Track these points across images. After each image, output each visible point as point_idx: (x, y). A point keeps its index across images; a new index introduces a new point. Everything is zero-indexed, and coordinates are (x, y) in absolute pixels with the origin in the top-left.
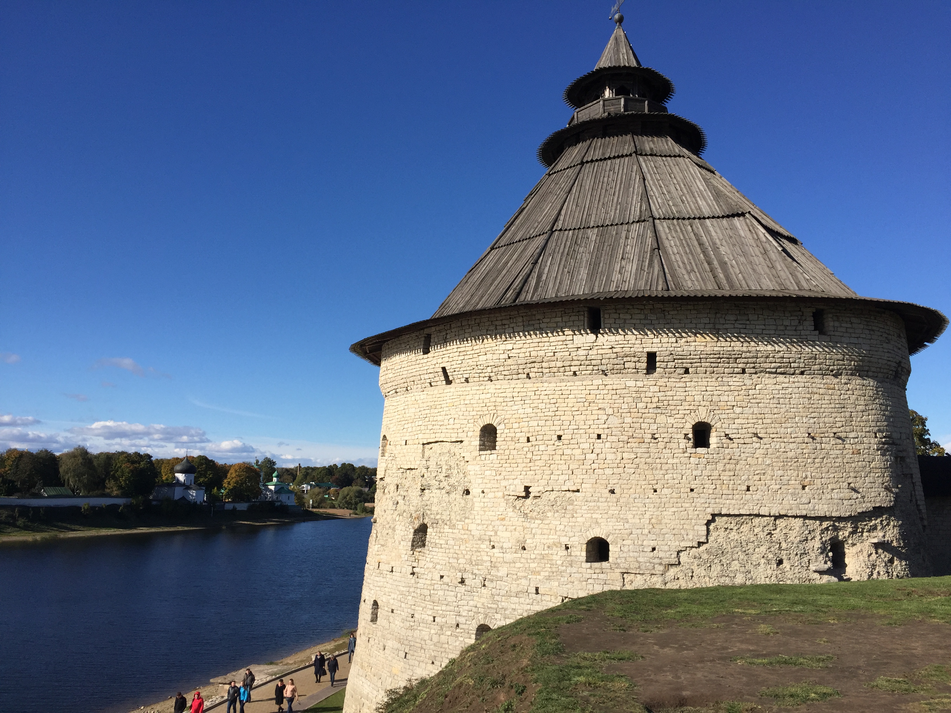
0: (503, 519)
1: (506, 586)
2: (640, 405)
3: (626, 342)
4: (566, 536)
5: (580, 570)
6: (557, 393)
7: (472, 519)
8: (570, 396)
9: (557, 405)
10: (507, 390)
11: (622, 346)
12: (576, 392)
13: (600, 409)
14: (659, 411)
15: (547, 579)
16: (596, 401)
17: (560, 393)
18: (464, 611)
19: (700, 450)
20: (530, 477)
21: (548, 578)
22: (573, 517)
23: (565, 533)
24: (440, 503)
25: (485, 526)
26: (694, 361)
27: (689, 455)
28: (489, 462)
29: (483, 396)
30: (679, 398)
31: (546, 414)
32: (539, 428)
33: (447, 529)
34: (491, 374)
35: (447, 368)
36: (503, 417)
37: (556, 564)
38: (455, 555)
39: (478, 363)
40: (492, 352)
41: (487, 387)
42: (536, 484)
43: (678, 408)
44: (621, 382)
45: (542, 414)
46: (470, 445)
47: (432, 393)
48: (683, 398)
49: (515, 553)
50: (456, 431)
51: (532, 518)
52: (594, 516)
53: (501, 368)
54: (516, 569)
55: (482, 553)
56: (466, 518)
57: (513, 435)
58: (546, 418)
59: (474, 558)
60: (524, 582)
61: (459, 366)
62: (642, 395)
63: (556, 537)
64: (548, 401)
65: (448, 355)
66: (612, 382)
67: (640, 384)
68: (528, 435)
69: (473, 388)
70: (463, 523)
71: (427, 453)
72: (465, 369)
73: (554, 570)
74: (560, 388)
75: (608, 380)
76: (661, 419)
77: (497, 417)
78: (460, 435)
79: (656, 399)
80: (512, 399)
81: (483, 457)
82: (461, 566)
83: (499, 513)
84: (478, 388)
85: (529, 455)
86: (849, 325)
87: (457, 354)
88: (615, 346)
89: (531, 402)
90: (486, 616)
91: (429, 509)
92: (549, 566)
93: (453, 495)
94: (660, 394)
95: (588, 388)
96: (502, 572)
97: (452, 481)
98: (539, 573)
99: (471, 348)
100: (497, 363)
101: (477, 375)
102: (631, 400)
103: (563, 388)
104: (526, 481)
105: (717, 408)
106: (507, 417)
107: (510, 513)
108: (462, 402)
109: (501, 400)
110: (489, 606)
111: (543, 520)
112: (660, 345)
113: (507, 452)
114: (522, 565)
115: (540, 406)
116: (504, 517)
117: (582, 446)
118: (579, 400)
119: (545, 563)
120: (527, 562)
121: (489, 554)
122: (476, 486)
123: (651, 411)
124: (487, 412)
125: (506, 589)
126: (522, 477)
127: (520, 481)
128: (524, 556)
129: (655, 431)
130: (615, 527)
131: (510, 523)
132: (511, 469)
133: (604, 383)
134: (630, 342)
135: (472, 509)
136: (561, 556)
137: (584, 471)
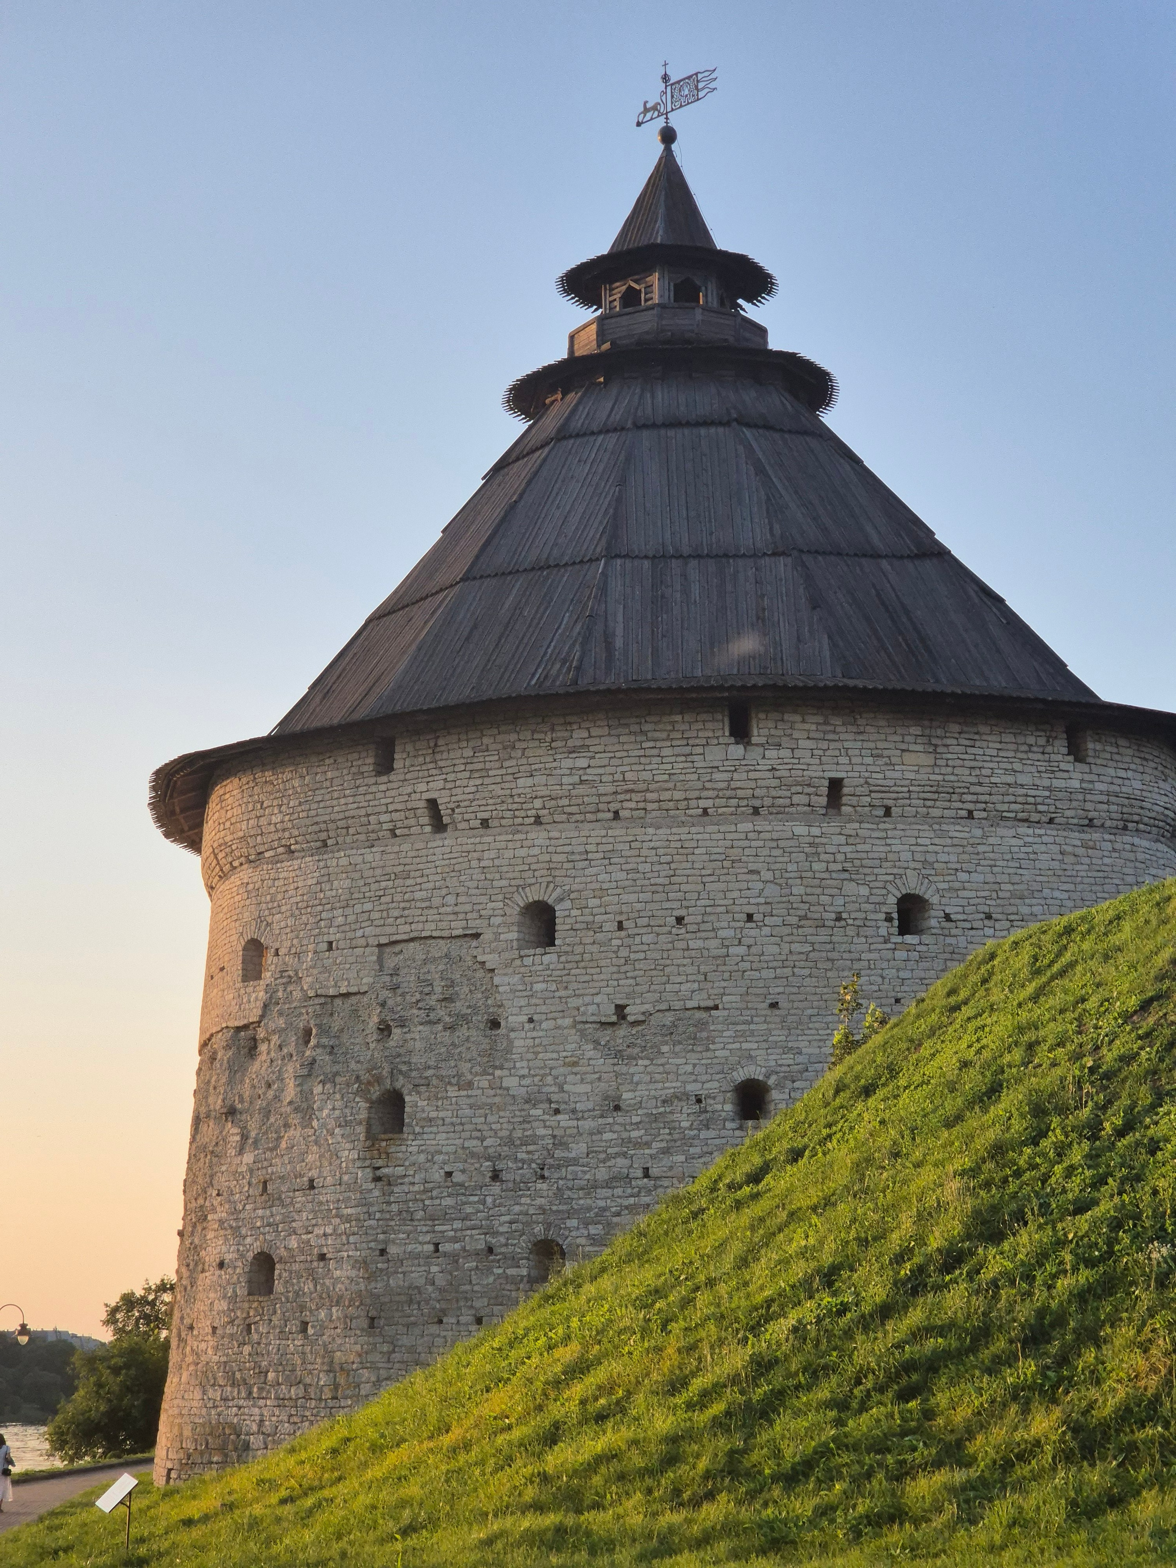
0: (575, 1064)
1: (585, 1172)
2: (816, 866)
3: (796, 761)
4: (695, 1081)
5: (724, 1133)
6: (673, 844)
7: (510, 1069)
8: (697, 851)
9: (673, 866)
10: (574, 841)
11: (790, 767)
12: (708, 843)
13: (751, 872)
14: (846, 875)
15: (663, 1153)
16: (744, 859)
17: (679, 845)
18: (501, 1225)
19: (909, 939)
20: (627, 989)
21: (666, 1151)
22: (708, 1050)
23: (694, 1077)
24: (430, 1049)
25: (537, 1079)
26: (900, 795)
27: (893, 946)
28: (541, 968)
29: (523, 852)
30: (876, 855)
31: (653, 881)
32: (639, 906)
33: (452, 1092)
34: (541, 813)
35: (439, 801)
36: (567, 888)
37: (680, 1128)
38: (478, 1134)
39: (514, 792)
40: (547, 772)
41: (530, 836)
42: (638, 1001)
43: (876, 871)
44: (784, 828)
45: (647, 882)
46: (497, 940)
47: (396, 848)
48: (883, 855)
49: (602, 1116)
50: (461, 916)
51: (631, 1058)
52: (745, 1046)
53: (565, 802)
54: (604, 1144)
55: (535, 1124)
56: (496, 1067)
57: (590, 918)
58: (654, 888)
59: (518, 1134)
60: (621, 1162)
61: (471, 796)
62: (819, 850)
63: (679, 1084)
64: (656, 859)
65: (444, 776)
66: (769, 828)
67: (816, 831)
68: (618, 918)
69: (498, 838)
70: (491, 1077)
71: (391, 962)
72: (484, 802)
73: (676, 1136)
74: (677, 837)
75: (761, 824)
76: (850, 888)
77: (554, 889)
78: (471, 924)
79: (840, 857)
80: (585, 857)
81: (528, 961)
82: (491, 1150)
83: (565, 1054)
84: (510, 837)
85: (624, 953)
86: (1115, 750)
87: (467, 774)
88: (778, 767)
89: (622, 860)
90: (548, 1226)
91: (405, 1063)
92: (667, 1131)
93: (463, 1032)
94: (848, 849)
95: (729, 836)
96: (578, 1149)
97: (459, 1006)
98: (648, 1145)
99: (498, 765)
100: (557, 791)
101: (509, 814)
102: (802, 857)
103: (683, 837)
104: (618, 996)
105: (933, 872)
106: (575, 887)
107: (589, 1050)
108: (474, 863)
109: (562, 858)
110: (554, 1208)
111: (652, 1060)
112: (849, 768)
113: (579, 949)
114: (615, 1136)
115: (641, 868)
116: (575, 1059)
117: (721, 934)
118: (713, 857)
119: (659, 1129)
120: (626, 1130)
121: (548, 1123)
122: (515, 1010)
123: (834, 875)
124: (533, 881)
125: (587, 1177)
126: (610, 990)
127: (605, 997)
128: (620, 1120)
129: (841, 909)
130: (780, 1062)
131: (589, 1069)
132: (587, 978)
133: (756, 828)
134: (802, 761)
135: (509, 1051)
136: (688, 1115)
137: (726, 975)
